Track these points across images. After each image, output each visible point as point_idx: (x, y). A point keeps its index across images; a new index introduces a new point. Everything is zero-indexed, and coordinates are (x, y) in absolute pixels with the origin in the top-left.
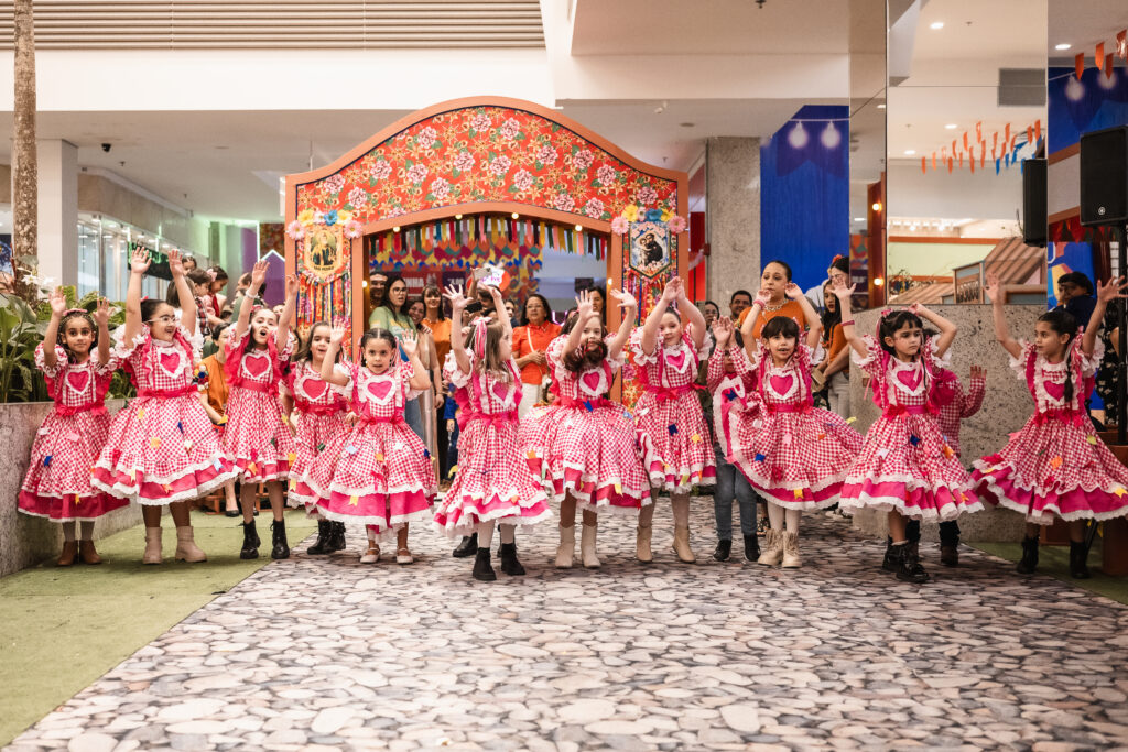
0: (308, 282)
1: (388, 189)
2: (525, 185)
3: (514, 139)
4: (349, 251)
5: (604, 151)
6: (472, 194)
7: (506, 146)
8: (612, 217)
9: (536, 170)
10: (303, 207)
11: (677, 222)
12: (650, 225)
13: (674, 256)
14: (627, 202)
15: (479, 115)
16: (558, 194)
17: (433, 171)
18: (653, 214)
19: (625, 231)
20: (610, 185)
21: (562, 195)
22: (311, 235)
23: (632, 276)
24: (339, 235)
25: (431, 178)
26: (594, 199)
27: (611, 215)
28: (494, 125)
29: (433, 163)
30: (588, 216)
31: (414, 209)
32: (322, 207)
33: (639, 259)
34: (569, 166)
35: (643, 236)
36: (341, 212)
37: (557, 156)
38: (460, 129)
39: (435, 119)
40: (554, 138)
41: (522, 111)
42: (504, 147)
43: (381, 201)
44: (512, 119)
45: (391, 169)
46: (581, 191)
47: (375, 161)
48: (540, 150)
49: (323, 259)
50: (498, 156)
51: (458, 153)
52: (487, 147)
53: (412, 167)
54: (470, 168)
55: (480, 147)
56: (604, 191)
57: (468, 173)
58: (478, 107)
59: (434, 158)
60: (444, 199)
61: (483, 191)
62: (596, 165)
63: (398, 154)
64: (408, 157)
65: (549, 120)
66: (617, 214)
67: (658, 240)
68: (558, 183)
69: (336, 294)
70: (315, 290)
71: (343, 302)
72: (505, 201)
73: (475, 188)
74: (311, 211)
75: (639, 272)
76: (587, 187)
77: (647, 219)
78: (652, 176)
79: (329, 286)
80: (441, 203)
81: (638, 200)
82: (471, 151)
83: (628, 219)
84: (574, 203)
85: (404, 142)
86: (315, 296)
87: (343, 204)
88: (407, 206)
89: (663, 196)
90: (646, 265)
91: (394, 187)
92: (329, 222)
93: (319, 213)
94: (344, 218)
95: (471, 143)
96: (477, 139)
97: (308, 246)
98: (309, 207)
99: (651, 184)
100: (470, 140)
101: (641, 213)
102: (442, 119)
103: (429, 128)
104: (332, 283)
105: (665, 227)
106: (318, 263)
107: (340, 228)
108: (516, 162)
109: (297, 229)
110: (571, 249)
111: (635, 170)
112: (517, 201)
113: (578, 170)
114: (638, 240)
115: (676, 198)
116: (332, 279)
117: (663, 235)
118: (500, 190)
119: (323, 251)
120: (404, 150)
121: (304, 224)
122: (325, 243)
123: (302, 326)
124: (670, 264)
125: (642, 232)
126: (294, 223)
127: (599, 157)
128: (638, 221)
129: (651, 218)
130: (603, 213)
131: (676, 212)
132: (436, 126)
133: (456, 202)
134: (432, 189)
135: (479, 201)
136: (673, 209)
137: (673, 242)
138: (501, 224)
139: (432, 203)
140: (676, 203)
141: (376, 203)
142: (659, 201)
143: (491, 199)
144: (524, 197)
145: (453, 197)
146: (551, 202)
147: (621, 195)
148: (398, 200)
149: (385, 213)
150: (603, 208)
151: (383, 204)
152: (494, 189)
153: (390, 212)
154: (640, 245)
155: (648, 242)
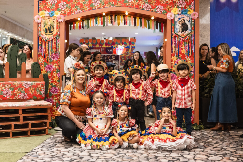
0: (43, 40)
1: (75, 2)
4: (59, 27)
6: (109, 4)
8: (167, 13)
10: (41, 10)
11: (194, 14)
12: (183, 16)
13: (193, 29)
14: (173, 7)
16: (144, 3)
18: (184, 11)
19: (172, 18)
21: (146, 4)
22: (44, 21)
23: (175, 37)
24: (55, 21)
26: (160, 5)
27: (166, 12)
31: (85, 10)
32: (48, 10)
33: (178, 30)
35: (180, 20)
36: (56, 12)
43: (72, 7)
46: (154, 2)
49: (49, 30)
56: (164, 2)
60: (98, 6)
67: (186, 22)
69: (54, 45)
70: (45, 43)
71: (56, 48)
73: (110, 1)
74: (44, 11)
75: (178, 35)
76: (157, 0)
77: (182, 13)
79: (51, 41)
80: (96, 8)
81: (178, 5)
83: (173, 13)
84: (151, 7)
86: (45, 46)
87: (57, 8)
88: (83, 9)
89: (189, 4)
90: (181, 32)
91: (77, 1)
92: (51, 15)
93: (47, 12)
94: (57, 14)
97: (43, 25)
98: (43, 10)
101: (179, 11)
104: (52, 40)
105: (189, 17)
106: (47, 32)
107: (56, 18)
109: (39, 19)
110: (149, 28)
112: (128, 6)
114: (178, 22)
115: (194, 5)
116: (52, 39)
117: (188, 20)
118: (120, 2)
119: (49, 27)
121: (41, 16)
122: (50, 24)
123: (40, 58)
124: (192, 32)
125: (180, 19)
126: (37, 16)
128: (178, 14)
129: (184, 13)
130: (163, 11)
131: (194, 10)
133: (102, 7)
134: (93, 2)
135: (112, 6)
136: (193, 9)
137: (192, 23)
138: (122, 18)
139: (93, 8)
140: (194, 7)
141: (70, 8)
142: (187, 6)
143: (117, 6)
144: (130, 5)
145: (101, 5)
146: (141, 7)
147: (171, 3)
148: (79, 6)
149: (74, 12)
150: (163, 9)
151: (73, 8)
152: (118, 2)
153: (76, 11)
154: (179, 24)
155: (182, 23)
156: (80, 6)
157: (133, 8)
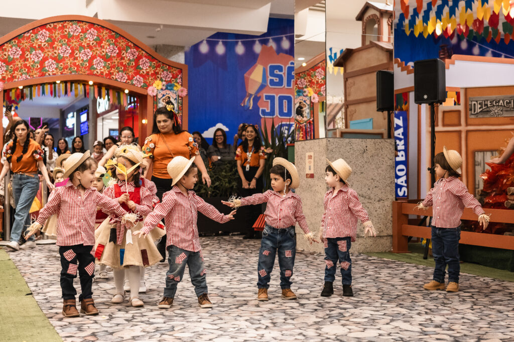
1: (19, 64)
2: (100, 66)
3: (93, 40)
5: (144, 50)
6: (69, 70)
7: (89, 44)
9: (106, 58)
11: (182, 91)
12: (168, 92)
13: (180, 108)
14: (156, 79)
15: (74, 25)
16: (118, 72)
17: (46, 55)
18: (169, 86)
19: (155, 95)
20: (147, 69)
21: (120, 73)
25: (45, 59)
26: (138, 76)
27: (147, 86)
28: (82, 32)
29: (46, 50)
30: (135, 85)
31: (35, 76)
34: (124, 57)
35: (164, 98)
37: (118, 51)
38: (64, 33)
39: (48, 25)
40: (116, 41)
41: (99, 25)
42: (88, 44)
43: (14, 70)
44: (92, 29)
45: (21, 53)
46: (131, 72)
47: (11, 47)
48: (108, 47)
50: (84, 49)
51: (61, 46)
52: (78, 44)
53: (34, 52)
54: (68, 55)
55: (75, 43)
56: (143, 72)
57: (67, 57)
58: (73, 21)
59: (47, 48)
60: (53, 71)
61: (76, 68)
62: (139, 58)
63: (25, 44)
64: (31, 46)
65: (114, 32)
66: (149, 85)
67: (172, 99)
68: (118, 66)
72: (88, 74)
73: (71, 66)
76: (134, 70)
77: (167, 88)
78: (169, 66)
80: (51, 74)
81: (161, 78)
82: (69, 46)
83: (156, 88)
84: (127, 78)
85: (29, 37)
88: (30, 74)
89: (175, 77)
91: (23, 63)
95: (69, 41)
96: (73, 38)
99: (168, 69)
100: (68, 39)
101: (163, 85)
102: (52, 26)
103: (44, 30)
105: (176, 93)
108: (95, 53)
111: (160, 62)
112: (96, 75)
113: (129, 60)
114: (162, 99)
115: (181, 78)
117: (175, 97)
118: (85, 68)
120: (29, 42)
124: (179, 112)
125: (164, 95)
127: (141, 53)
128: (162, 89)
129: (169, 88)
130: (142, 84)
131: (182, 85)
132: (48, 30)
133: (60, 74)
134: (46, 65)
135: (73, 73)
136: (180, 84)
137: (179, 101)
138: (81, 87)
139: (46, 73)
140: (182, 81)
141: (12, 71)
142: (173, 79)
143: (80, 73)
144: (99, 73)
145: (58, 70)
146: (114, 77)
147: (152, 75)
148: (25, 70)
149: (17, 77)
150: (143, 81)
151: (16, 72)
152: (82, 67)
153: (20, 77)
154: (163, 102)
155: (167, 101)
156: (27, 70)
157: (103, 77)
